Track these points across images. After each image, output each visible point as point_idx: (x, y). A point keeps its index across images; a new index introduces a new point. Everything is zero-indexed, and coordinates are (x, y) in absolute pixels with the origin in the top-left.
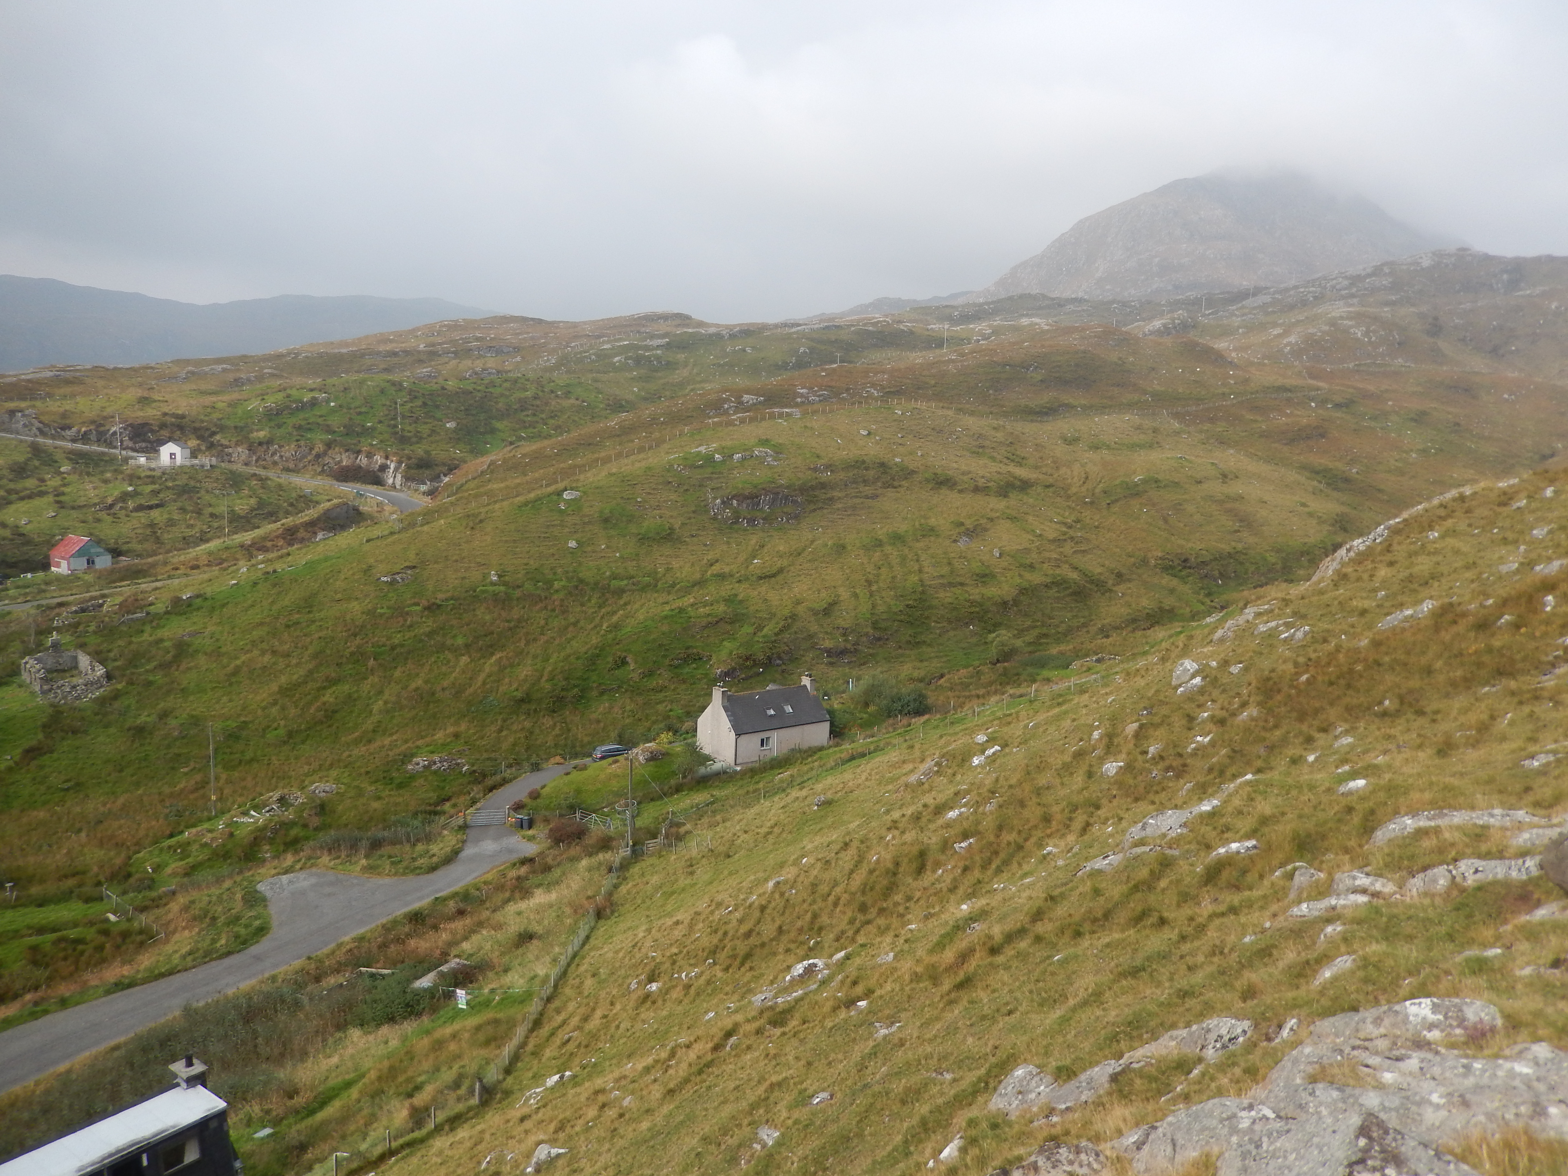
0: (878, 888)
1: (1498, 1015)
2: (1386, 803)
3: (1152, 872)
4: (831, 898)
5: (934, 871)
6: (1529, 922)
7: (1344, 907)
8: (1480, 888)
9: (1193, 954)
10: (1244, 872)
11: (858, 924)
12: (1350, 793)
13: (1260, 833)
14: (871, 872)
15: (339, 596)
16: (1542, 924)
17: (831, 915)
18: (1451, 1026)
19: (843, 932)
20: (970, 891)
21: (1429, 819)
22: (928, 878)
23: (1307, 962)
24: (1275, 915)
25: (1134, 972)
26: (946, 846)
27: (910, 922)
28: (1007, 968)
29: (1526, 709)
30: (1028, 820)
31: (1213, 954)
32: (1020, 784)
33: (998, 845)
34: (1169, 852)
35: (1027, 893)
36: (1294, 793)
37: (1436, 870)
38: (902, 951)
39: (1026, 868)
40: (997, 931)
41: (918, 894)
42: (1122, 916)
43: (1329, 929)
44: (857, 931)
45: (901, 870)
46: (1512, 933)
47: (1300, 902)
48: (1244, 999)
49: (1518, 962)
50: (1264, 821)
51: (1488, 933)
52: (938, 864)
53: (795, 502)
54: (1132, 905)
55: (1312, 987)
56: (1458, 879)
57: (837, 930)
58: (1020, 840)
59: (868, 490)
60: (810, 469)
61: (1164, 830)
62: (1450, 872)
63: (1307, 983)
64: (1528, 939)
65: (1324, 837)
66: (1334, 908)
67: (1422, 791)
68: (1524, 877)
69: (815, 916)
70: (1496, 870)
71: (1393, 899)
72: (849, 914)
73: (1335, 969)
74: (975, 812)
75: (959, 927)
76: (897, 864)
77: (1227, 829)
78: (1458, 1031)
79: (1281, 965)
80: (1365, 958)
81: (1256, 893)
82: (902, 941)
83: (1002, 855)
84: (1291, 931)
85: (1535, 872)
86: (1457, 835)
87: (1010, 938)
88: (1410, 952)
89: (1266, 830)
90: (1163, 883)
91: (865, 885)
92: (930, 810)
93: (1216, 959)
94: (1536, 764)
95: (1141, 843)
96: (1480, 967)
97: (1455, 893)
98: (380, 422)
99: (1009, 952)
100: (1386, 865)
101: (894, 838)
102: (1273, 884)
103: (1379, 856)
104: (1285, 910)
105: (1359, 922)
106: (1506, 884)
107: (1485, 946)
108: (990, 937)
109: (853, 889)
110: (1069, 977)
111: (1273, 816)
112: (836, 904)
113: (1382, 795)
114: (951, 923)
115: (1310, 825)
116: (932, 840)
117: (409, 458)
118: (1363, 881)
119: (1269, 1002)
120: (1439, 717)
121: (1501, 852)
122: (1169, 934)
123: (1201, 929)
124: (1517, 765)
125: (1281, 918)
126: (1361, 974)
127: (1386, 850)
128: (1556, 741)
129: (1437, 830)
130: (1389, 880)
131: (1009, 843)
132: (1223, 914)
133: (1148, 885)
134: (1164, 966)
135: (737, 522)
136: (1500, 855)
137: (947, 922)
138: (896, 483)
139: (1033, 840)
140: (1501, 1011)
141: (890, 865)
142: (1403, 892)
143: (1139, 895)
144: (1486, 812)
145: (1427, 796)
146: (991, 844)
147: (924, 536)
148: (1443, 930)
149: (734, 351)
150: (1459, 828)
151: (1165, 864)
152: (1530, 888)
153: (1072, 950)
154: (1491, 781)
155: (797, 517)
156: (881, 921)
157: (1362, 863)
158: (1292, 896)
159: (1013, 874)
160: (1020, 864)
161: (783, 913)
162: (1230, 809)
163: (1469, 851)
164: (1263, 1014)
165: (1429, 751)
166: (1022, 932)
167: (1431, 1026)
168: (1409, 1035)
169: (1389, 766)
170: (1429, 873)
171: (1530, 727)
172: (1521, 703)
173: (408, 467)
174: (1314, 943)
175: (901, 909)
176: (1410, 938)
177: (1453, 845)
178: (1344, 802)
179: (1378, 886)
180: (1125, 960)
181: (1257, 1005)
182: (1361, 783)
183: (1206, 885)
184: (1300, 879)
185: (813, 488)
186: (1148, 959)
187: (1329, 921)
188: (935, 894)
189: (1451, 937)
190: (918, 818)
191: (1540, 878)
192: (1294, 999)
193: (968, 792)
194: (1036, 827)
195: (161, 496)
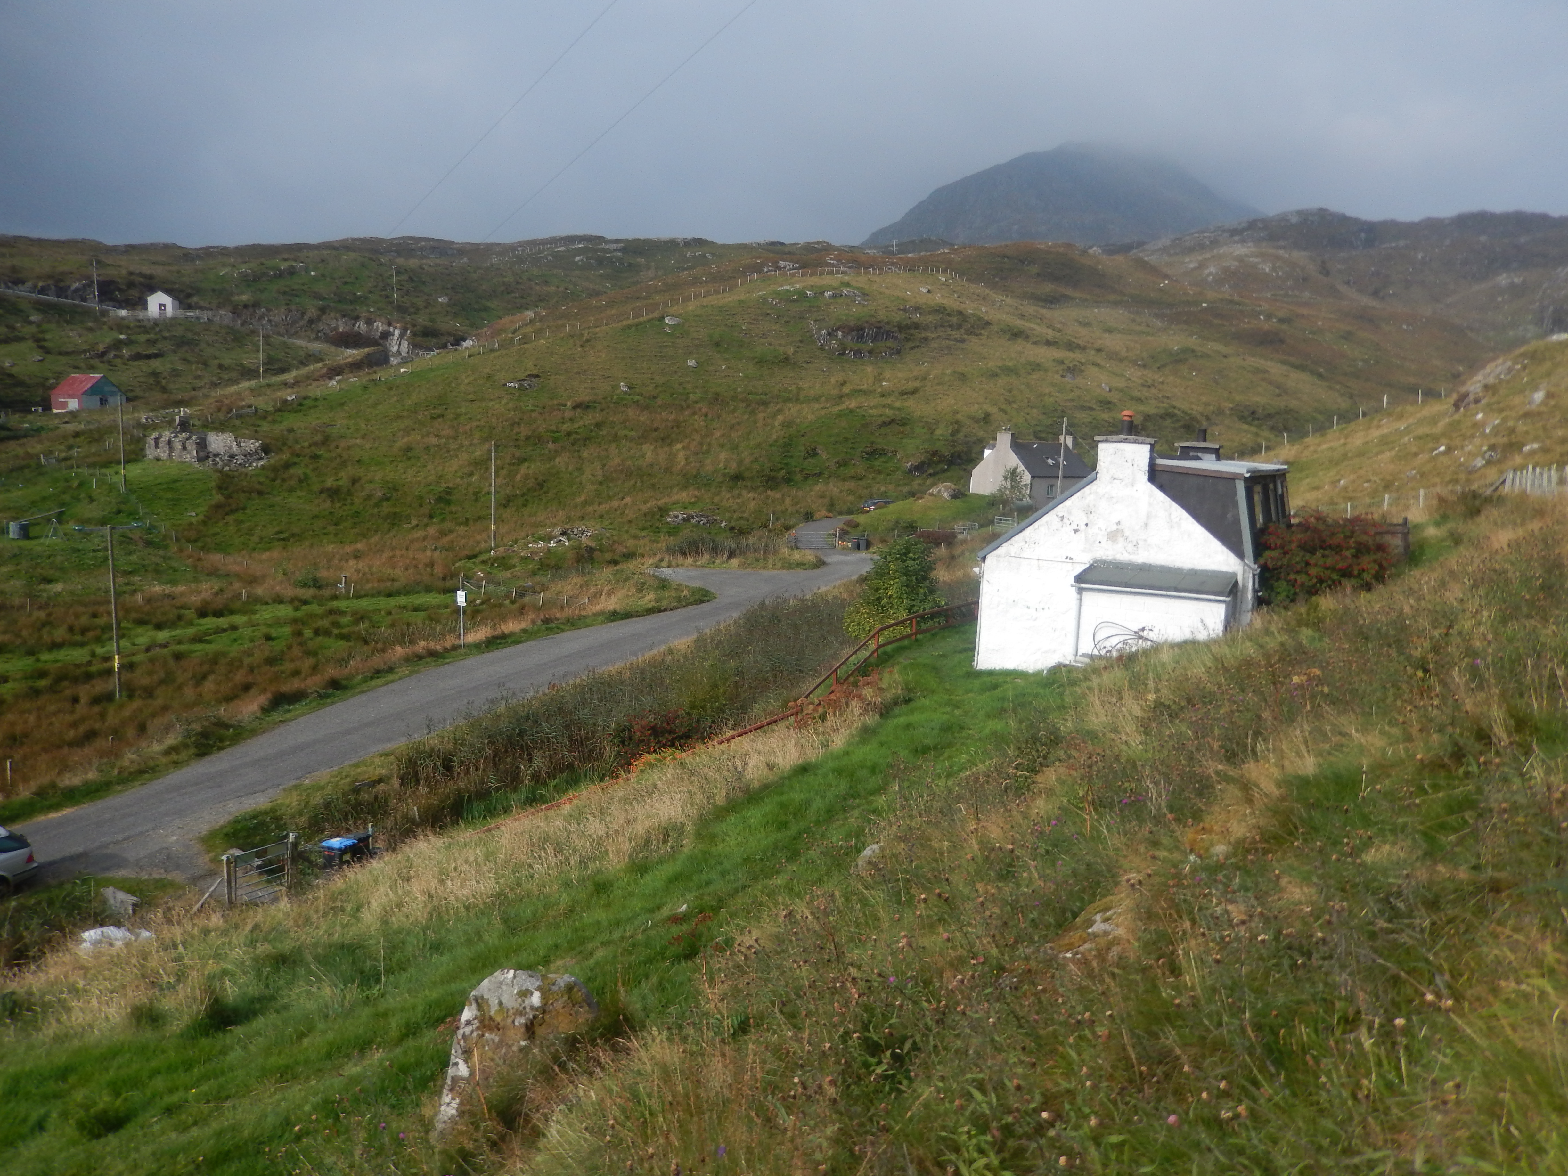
53: (896, 338)
59: (956, 334)
60: (899, 309)
98: (371, 292)
117: (414, 326)
135: (843, 354)
147: (1033, 370)
155: (898, 352)
173: (414, 334)
195: (159, 345)
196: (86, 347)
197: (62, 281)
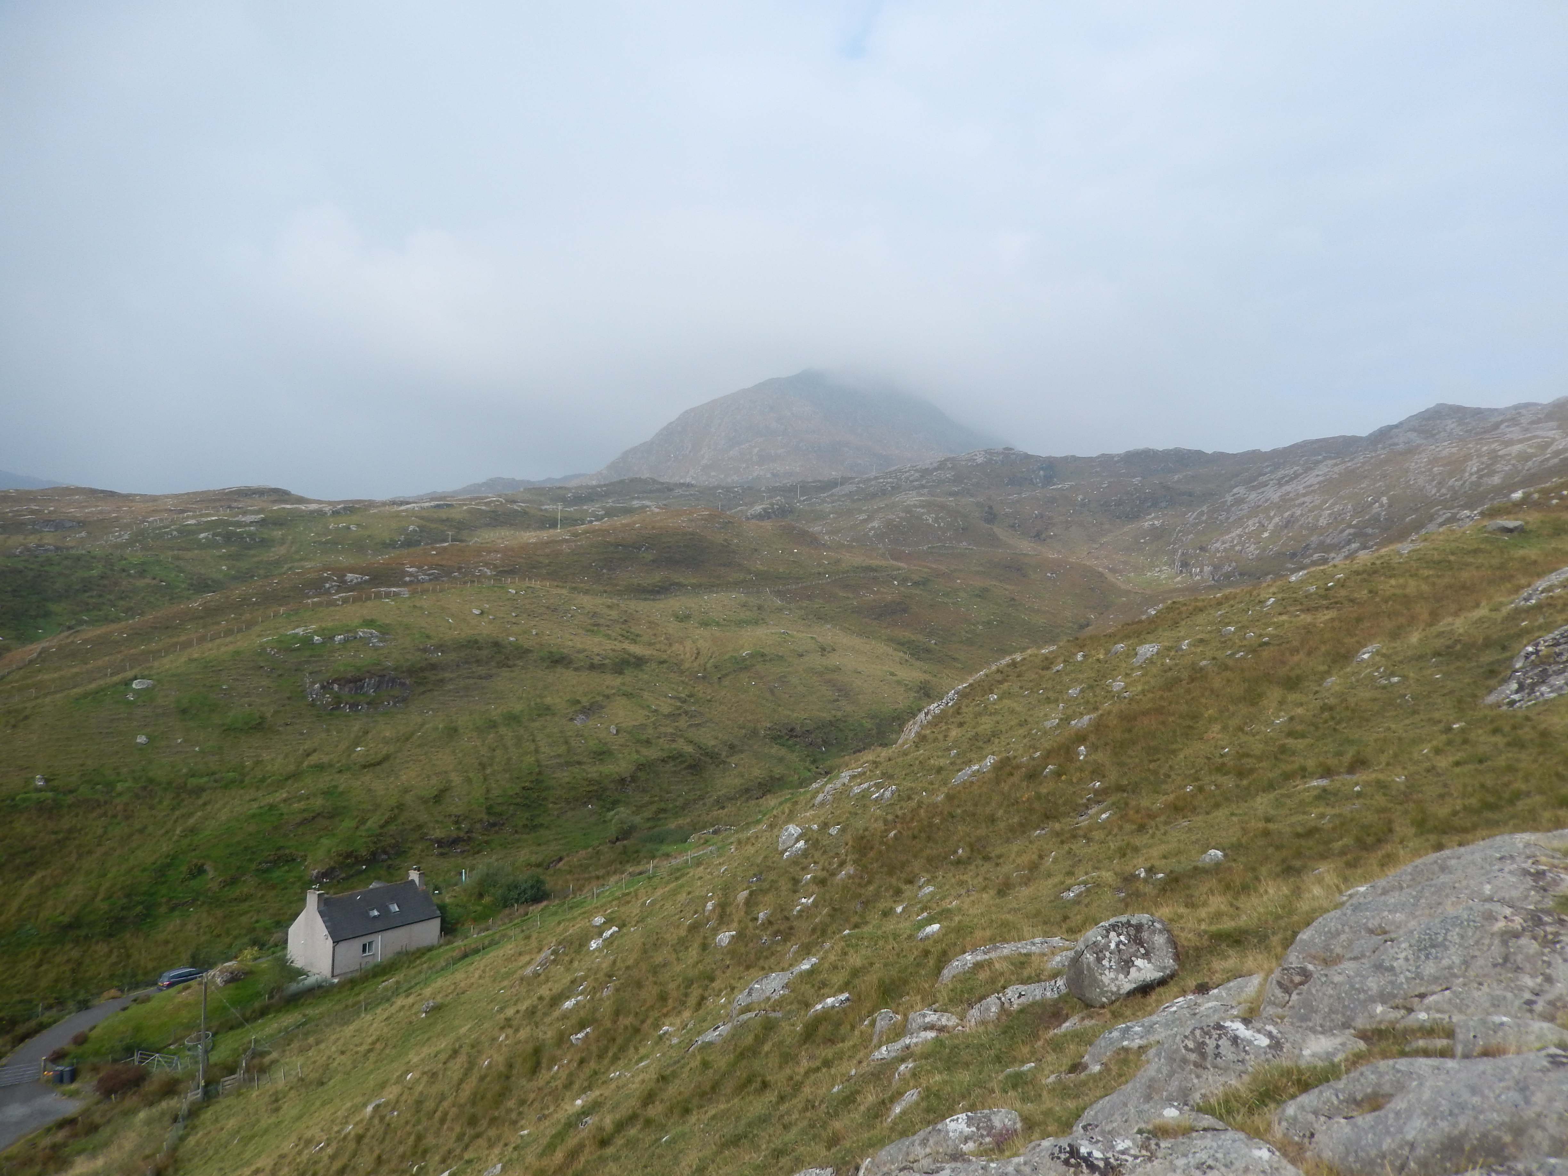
0: (489, 1095)
1: (1018, 1119)
2: (955, 944)
3: (757, 1037)
4: (438, 1115)
5: (550, 1068)
6: (1056, 1035)
7: (916, 1044)
8: (1022, 1011)
9: (788, 1113)
10: (838, 1025)
11: (466, 1139)
12: (927, 937)
13: (851, 986)
14: (482, 1079)
16: (1065, 1035)
17: (437, 1134)
18: (982, 1136)
19: (450, 1152)
20: (586, 1084)
21: (985, 953)
22: (544, 1076)
23: (883, 1102)
24: (860, 1062)
25: (735, 1141)
26: (562, 1039)
27: (523, 1128)
28: (616, 1159)
29: (1066, 847)
30: (645, 1001)
31: (806, 1109)
32: (637, 963)
33: (615, 1031)
34: (772, 1015)
35: (641, 1077)
36: (881, 943)
37: (989, 999)
38: (510, 1160)
39: (642, 1051)
40: (608, 1122)
41: (532, 1096)
42: (728, 1087)
43: (902, 1067)
44: (466, 1147)
45: (515, 1072)
46: (1043, 1047)
47: (880, 1047)
48: (829, 1148)
49: (1046, 1072)
50: (856, 973)
51: (1026, 1050)
52: (553, 1060)
53: (403, 684)
54: (738, 1073)
55: (885, 1125)
56: (1006, 1005)
57: (443, 1150)
58: (637, 1023)
59: (482, 670)
60: (419, 650)
61: (768, 994)
62: (1000, 999)
63: (881, 1122)
64: (1054, 1050)
65: (905, 982)
66: (908, 1047)
67: (984, 929)
68: (1056, 996)
69: (419, 1138)
70: (1036, 992)
71: (956, 1031)
72: (458, 1129)
73: (904, 1103)
74: (592, 998)
75: (571, 1124)
76: (510, 1066)
77: (824, 984)
78: (988, 1140)
79: (862, 1108)
80: (928, 1089)
81: (849, 1044)
82: (510, 1149)
83: (619, 1041)
84: (872, 1074)
85: (1064, 990)
86: (1005, 964)
87: (620, 1126)
88: (964, 1077)
89: (857, 981)
90: (766, 1048)
91: (475, 1094)
92: (545, 1002)
93: (808, 1114)
94: (1072, 895)
95: (747, 1009)
96: (1017, 1081)
97: (1004, 1017)
99: (619, 1141)
100: (951, 1000)
101: (507, 1037)
102: (862, 1033)
103: (945, 994)
104: (867, 1056)
105: (926, 1056)
106: (1041, 1004)
107: (1023, 1062)
108: (601, 1129)
109: (462, 1101)
110: (676, 1158)
111: (863, 967)
112: (443, 1121)
113: (952, 936)
114: (563, 1121)
115: (894, 972)
116: (547, 1034)
118: (931, 1017)
119: (848, 1146)
120: (1001, 861)
121: (1038, 975)
122: (771, 1096)
123: (797, 1087)
124: (1058, 897)
125: (864, 1064)
126: (924, 1104)
127: (950, 986)
128: (1086, 874)
129: (990, 963)
130: (952, 1013)
131: (626, 1028)
132: (818, 1069)
133: (753, 1051)
134: (764, 1130)
135: (337, 708)
136: (1037, 978)
137: (559, 1121)
138: (510, 663)
139: (649, 1022)
140: (1021, 1115)
141: (502, 1068)
142: (964, 1023)
143: (744, 1063)
144: (1028, 942)
145: (988, 933)
146: (608, 1031)
147: (539, 715)
148: (992, 1052)
149: (337, 529)
150: (1006, 958)
151: (769, 1026)
152: (1061, 1005)
153: (679, 1129)
154: (1038, 914)
155: (404, 700)
156: (492, 1133)
157: (930, 1000)
158: (875, 1041)
159: (630, 1060)
160: (637, 1049)
161: (382, 1141)
162: (826, 965)
163: (1013, 978)
164: (843, 1158)
165: (992, 892)
166: (633, 1118)
167: (966, 1139)
168: (949, 1151)
169: (959, 909)
170: (984, 1002)
171: (1069, 862)
172: (1062, 842)
174: (890, 1083)
175: (514, 1116)
176: (967, 1065)
177: (1002, 974)
178: (921, 945)
179: (944, 1021)
180: (728, 1130)
181: (839, 1151)
182: (936, 927)
183: (805, 1043)
184: (881, 1024)
185: (422, 669)
186: (750, 1125)
187: (903, 1060)
188: (550, 1093)
189: (998, 1059)
190: (533, 1013)
191: (1068, 994)
192: (869, 1139)
193: (584, 978)
194: (652, 1007)
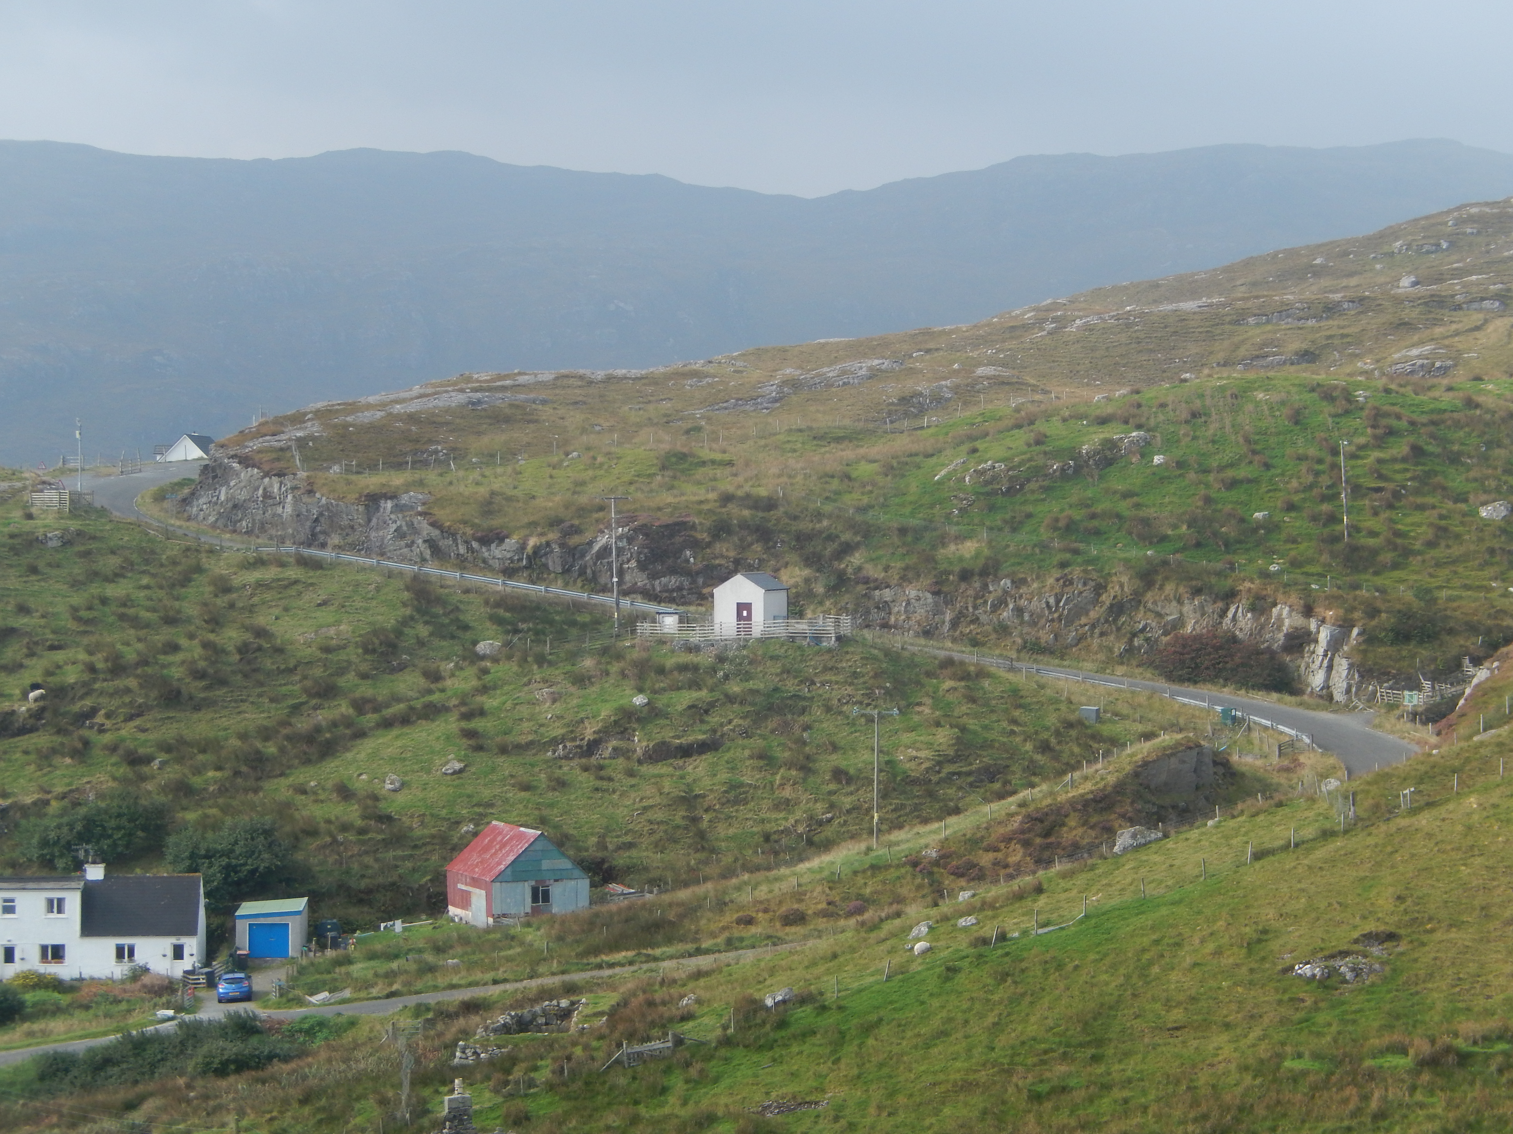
15: (1177, 1015)
98: (1291, 507)
117: (1373, 612)
173: (1370, 639)
195: (714, 719)
196: (558, 731)
197: (577, 530)
